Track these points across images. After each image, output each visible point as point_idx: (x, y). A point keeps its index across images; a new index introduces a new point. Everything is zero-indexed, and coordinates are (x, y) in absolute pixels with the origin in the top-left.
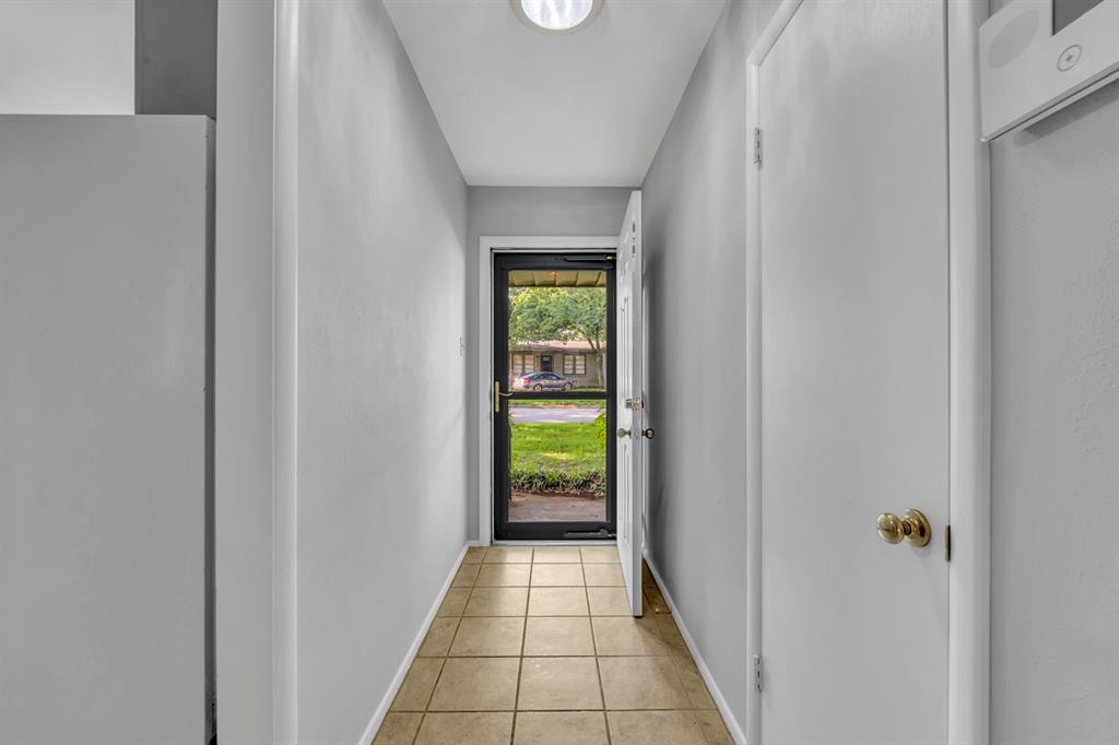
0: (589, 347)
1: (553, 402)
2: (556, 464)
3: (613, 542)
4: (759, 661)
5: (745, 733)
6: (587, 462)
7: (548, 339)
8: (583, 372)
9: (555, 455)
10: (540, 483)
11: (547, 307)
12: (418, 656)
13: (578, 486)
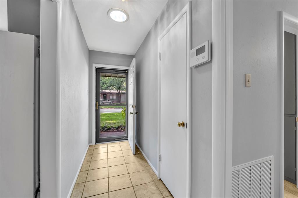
0: (117, 92)
1: (107, 107)
2: (110, 123)
3: (127, 140)
4: (160, 156)
5: (157, 171)
6: (118, 123)
7: (105, 90)
8: (115, 99)
9: (109, 121)
10: (106, 129)
11: (105, 81)
12: (80, 171)
13: (116, 129)
